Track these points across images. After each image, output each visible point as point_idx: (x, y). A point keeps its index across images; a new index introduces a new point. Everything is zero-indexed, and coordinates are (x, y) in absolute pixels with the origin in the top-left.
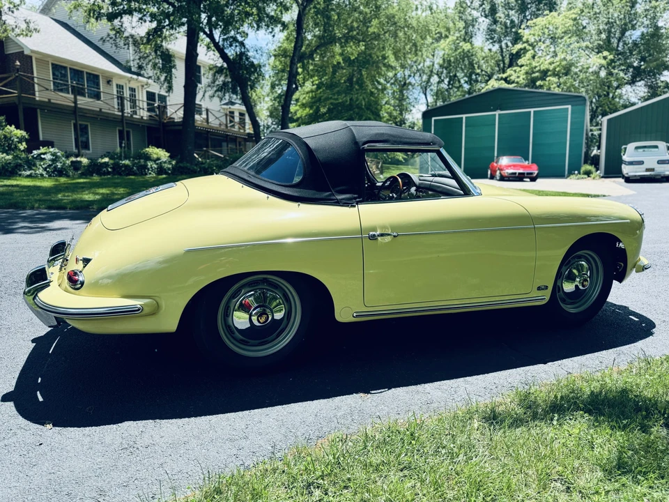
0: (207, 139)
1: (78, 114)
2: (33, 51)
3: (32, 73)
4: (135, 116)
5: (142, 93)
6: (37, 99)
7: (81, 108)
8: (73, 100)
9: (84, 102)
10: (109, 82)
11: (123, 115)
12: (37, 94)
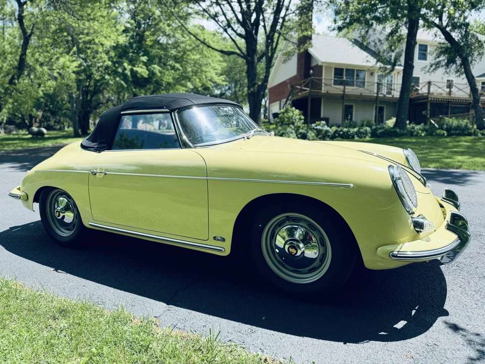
0: (447, 108)
1: (345, 98)
2: (322, 63)
3: (322, 76)
4: (388, 96)
5: (397, 78)
6: (323, 92)
7: (347, 95)
8: (343, 90)
9: (349, 90)
10: (372, 74)
11: (377, 97)
12: (323, 88)
